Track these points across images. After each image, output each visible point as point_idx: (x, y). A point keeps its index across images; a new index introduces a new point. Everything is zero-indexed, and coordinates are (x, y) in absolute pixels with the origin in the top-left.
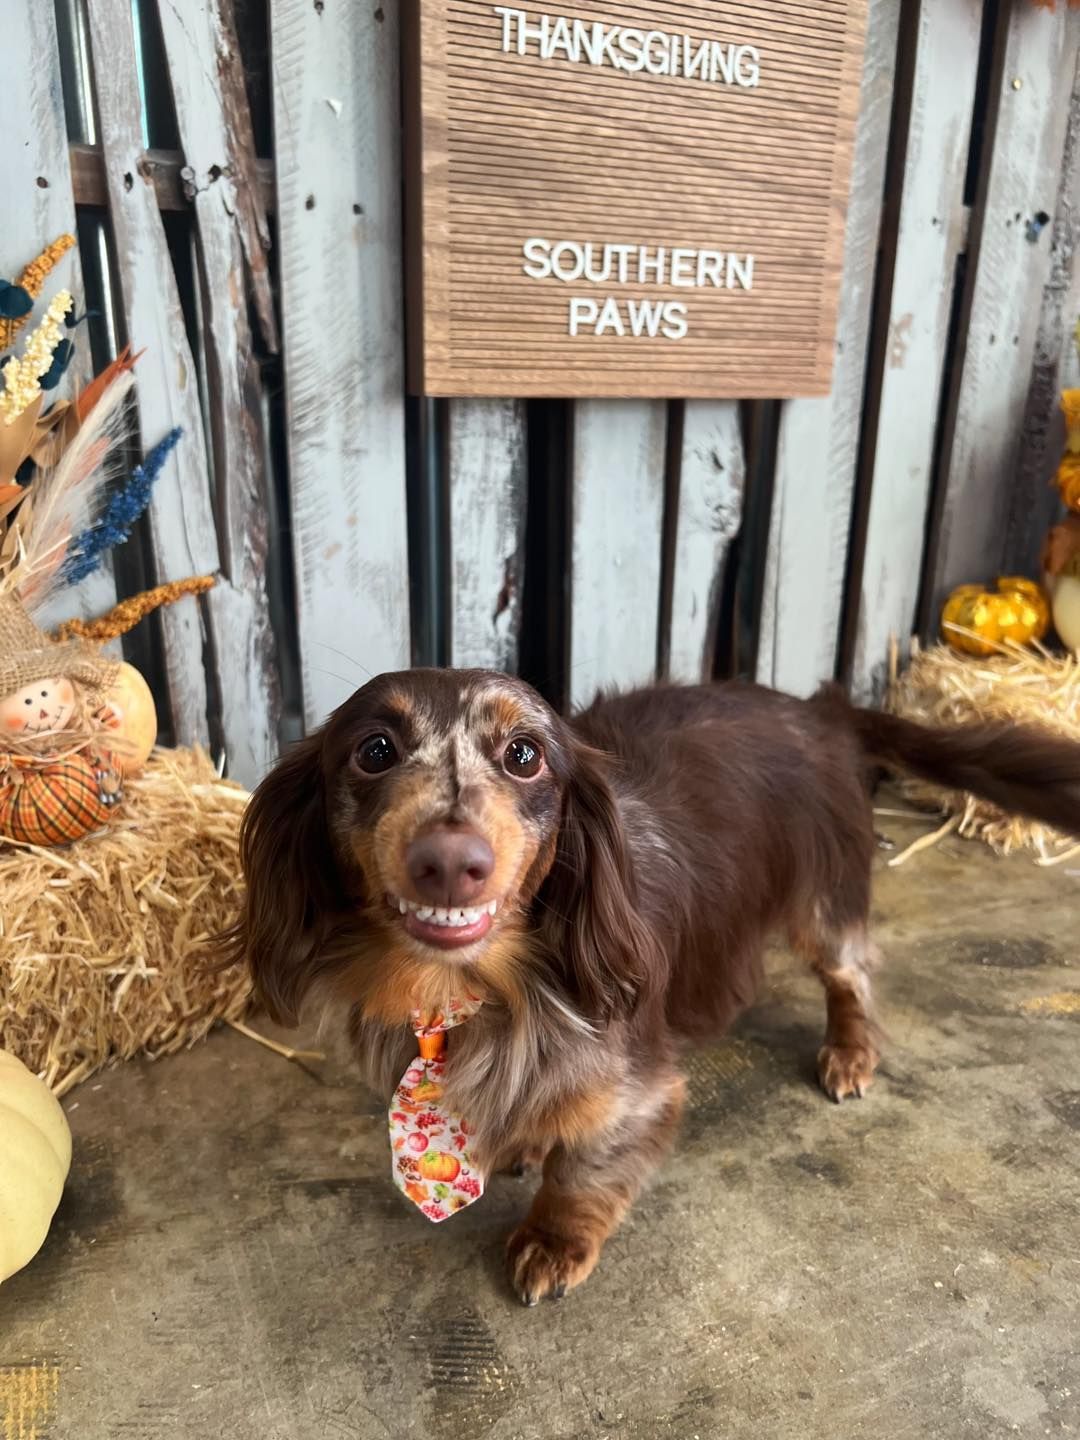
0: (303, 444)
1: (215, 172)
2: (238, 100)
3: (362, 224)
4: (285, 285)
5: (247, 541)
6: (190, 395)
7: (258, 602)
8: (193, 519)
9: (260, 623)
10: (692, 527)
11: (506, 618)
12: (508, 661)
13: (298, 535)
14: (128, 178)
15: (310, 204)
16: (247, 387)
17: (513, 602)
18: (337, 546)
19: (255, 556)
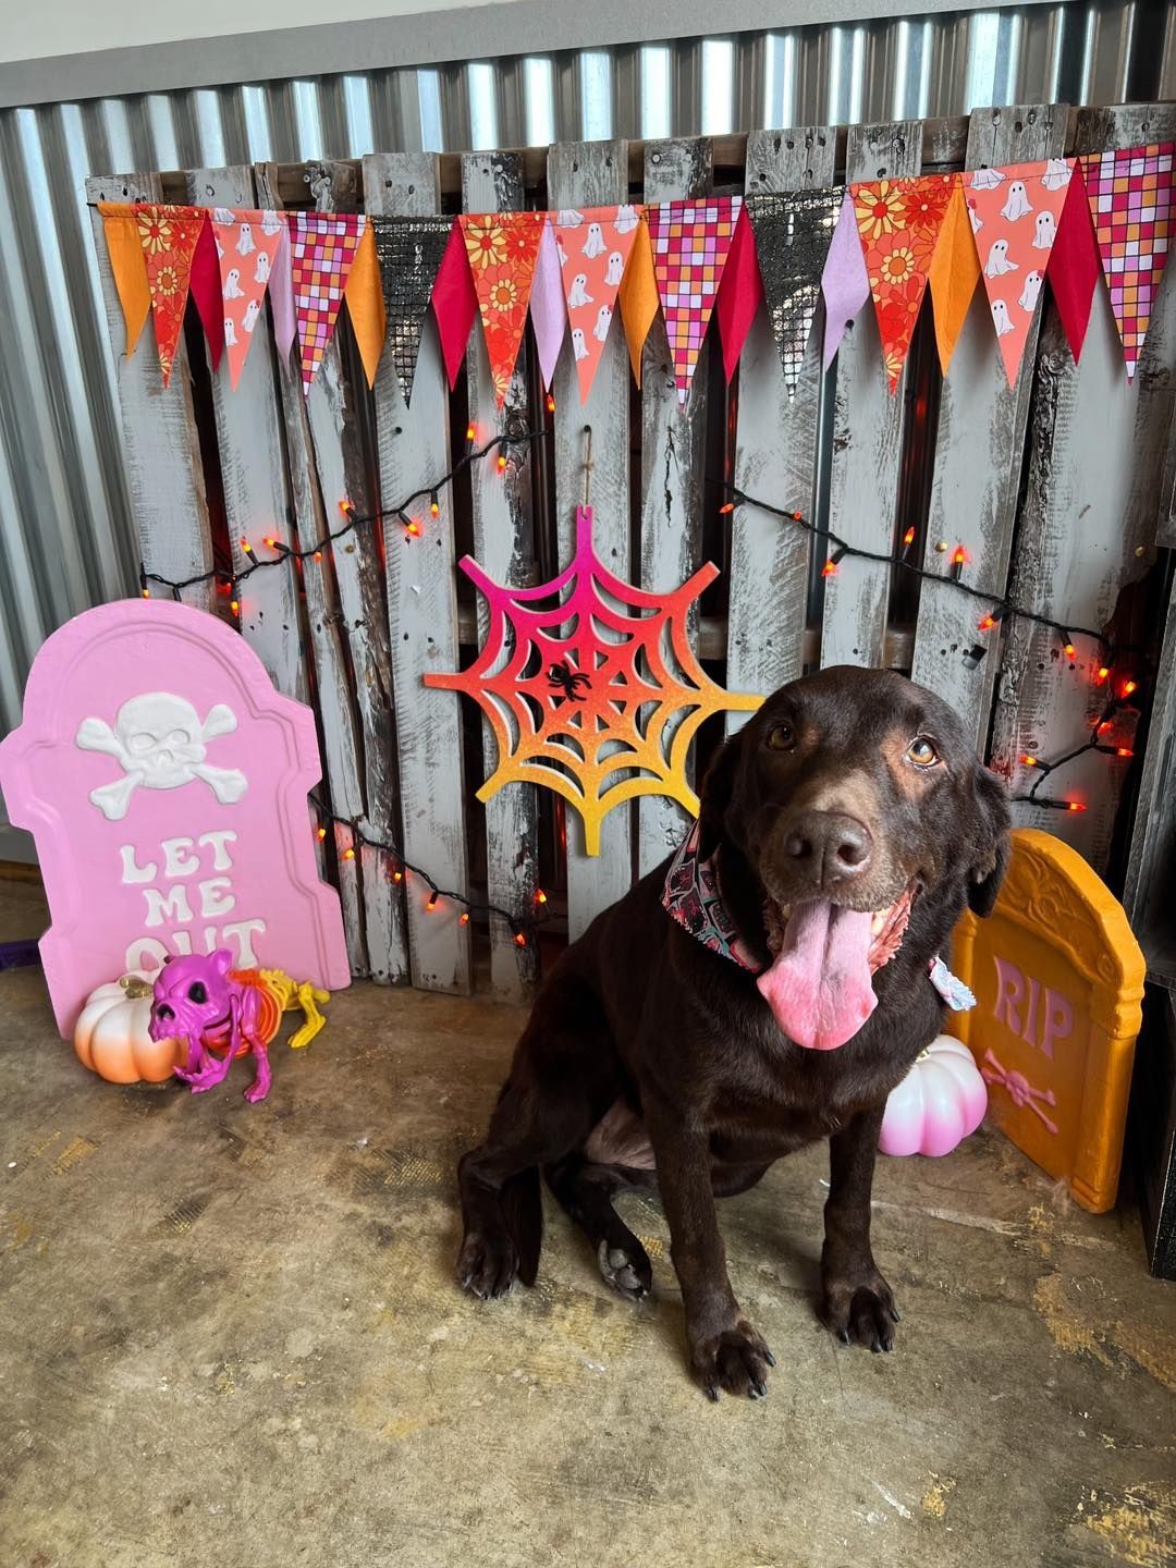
0: (406, 756)
1: (358, 623)
2: (372, 586)
3: (433, 647)
4: (395, 677)
5: (377, 802)
6: (347, 730)
7: (385, 834)
10: (649, 839)
11: (523, 869)
13: (404, 802)
14: (319, 628)
15: (406, 637)
16: (377, 725)
17: (526, 861)
18: (423, 812)
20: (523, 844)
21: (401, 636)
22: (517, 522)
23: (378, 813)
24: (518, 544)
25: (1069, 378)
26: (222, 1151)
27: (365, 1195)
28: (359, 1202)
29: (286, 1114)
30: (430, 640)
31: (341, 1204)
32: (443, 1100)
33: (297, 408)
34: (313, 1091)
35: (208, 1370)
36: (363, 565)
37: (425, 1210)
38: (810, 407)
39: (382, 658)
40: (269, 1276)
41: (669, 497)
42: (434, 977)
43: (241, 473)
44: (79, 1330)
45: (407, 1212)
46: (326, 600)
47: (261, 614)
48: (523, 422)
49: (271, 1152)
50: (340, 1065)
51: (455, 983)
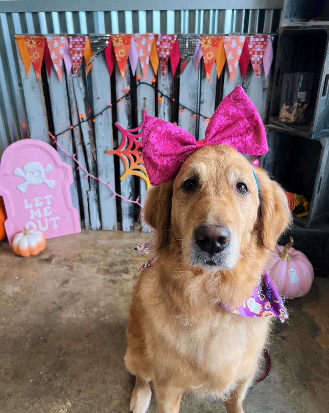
1: (88, 144)
2: (92, 135)
4: (98, 157)
5: (93, 186)
7: (95, 194)
8: (86, 184)
9: (95, 196)
12: (131, 206)
13: (100, 186)
14: (78, 145)
15: (100, 147)
16: (93, 168)
19: (94, 188)
20: (130, 194)
21: (99, 147)
22: (128, 119)
23: (93, 189)
24: (129, 124)
25: (249, 89)
26: (68, 269)
27: (106, 274)
28: (105, 276)
29: (81, 260)
30: (107, 147)
31: (101, 277)
32: (118, 253)
33: (73, 92)
34: (86, 255)
35: (84, 311)
36: (89, 130)
37: (121, 275)
38: (195, 94)
39: (94, 152)
40: (90, 292)
41: (164, 114)
42: (108, 227)
43: (57, 108)
44: (50, 308)
45: (117, 276)
46: (80, 139)
47: (62, 142)
48: (129, 97)
49: (80, 268)
50: (91, 248)
51: (114, 228)
